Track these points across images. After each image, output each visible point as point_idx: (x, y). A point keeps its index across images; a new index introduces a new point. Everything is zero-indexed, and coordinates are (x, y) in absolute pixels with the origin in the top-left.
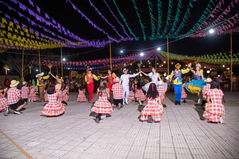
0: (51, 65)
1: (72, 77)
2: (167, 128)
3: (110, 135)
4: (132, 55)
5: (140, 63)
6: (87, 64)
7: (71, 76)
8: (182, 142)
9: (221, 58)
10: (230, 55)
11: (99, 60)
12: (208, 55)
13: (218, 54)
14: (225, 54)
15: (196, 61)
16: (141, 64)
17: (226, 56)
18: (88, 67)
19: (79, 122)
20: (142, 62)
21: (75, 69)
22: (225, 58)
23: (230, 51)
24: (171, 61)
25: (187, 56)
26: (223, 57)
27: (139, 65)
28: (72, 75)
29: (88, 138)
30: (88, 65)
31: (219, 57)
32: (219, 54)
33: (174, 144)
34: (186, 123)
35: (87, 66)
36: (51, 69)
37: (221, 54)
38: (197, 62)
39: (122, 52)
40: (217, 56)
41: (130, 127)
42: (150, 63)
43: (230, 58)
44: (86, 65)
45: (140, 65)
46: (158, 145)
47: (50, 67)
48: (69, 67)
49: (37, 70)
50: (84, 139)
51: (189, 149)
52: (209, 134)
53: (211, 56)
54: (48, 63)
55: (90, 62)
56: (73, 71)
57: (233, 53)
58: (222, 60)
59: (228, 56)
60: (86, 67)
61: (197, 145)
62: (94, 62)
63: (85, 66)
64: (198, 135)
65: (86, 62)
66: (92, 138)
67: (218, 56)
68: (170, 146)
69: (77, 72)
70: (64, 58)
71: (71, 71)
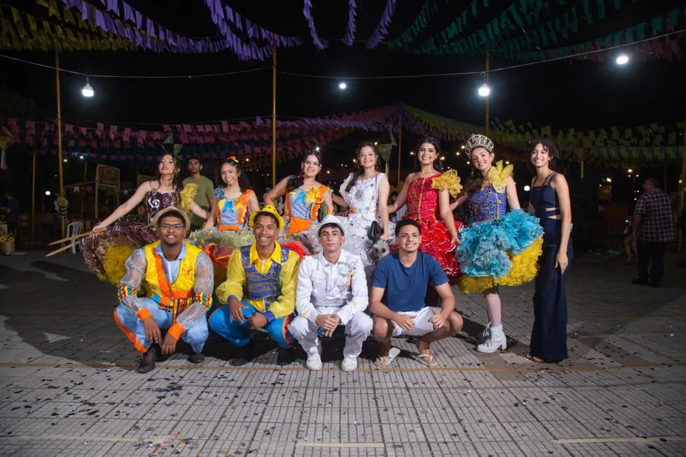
0: (7, 132)
1: (99, 190)
5: (389, 142)
6: (174, 135)
7: (94, 185)
11: (223, 122)
12: (614, 129)
15: (581, 145)
16: (393, 146)
18: (177, 148)
20: (395, 140)
21: (108, 157)
22: (650, 143)
27: (385, 150)
28: (101, 181)
30: (177, 141)
31: (634, 139)
39: (343, 86)
44: (169, 140)
45: (390, 148)
48: (83, 151)
56: (102, 166)
63: (165, 145)
65: (167, 127)
69: (117, 169)
70: (88, 85)
71: (96, 165)
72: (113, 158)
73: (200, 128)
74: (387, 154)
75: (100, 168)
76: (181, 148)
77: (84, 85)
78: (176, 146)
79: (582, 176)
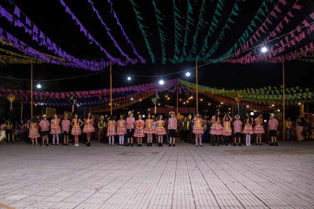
0: (13, 96)
2: (213, 176)
3: (134, 185)
5: (156, 97)
6: (74, 96)
8: (241, 188)
9: (270, 93)
10: (282, 90)
11: (91, 91)
13: (265, 88)
14: (275, 88)
15: (237, 96)
17: (277, 91)
18: (75, 101)
19: (78, 172)
20: (158, 96)
21: (52, 104)
22: (275, 93)
23: (282, 84)
24: (201, 95)
25: (224, 89)
26: (273, 92)
27: (154, 100)
28: (48, 114)
29: (102, 189)
30: (74, 98)
31: (268, 92)
32: (267, 88)
33: (231, 191)
34: (237, 171)
36: (13, 103)
37: (270, 87)
38: (238, 98)
39: (129, 79)
40: (265, 90)
41: (160, 177)
42: (168, 99)
43: (281, 93)
44: (72, 98)
45: (156, 100)
46: (210, 192)
47: (11, 99)
48: (42, 102)
50: (96, 190)
51: (254, 195)
52: (272, 180)
53: (257, 90)
54: (8, 94)
55: (78, 93)
56: (48, 108)
57: (286, 87)
58: (271, 97)
59: (279, 91)
60: (72, 101)
61: (262, 190)
62: (84, 93)
63: (70, 100)
64: (260, 182)
65: (72, 93)
66: (109, 189)
67: (265, 92)
68: (226, 193)
69: (55, 109)
70: (39, 84)
71: (46, 108)
72: (54, 104)
74: (155, 102)
75: (48, 109)
76: (76, 101)
77: (38, 84)
78: (74, 100)
79: (238, 109)
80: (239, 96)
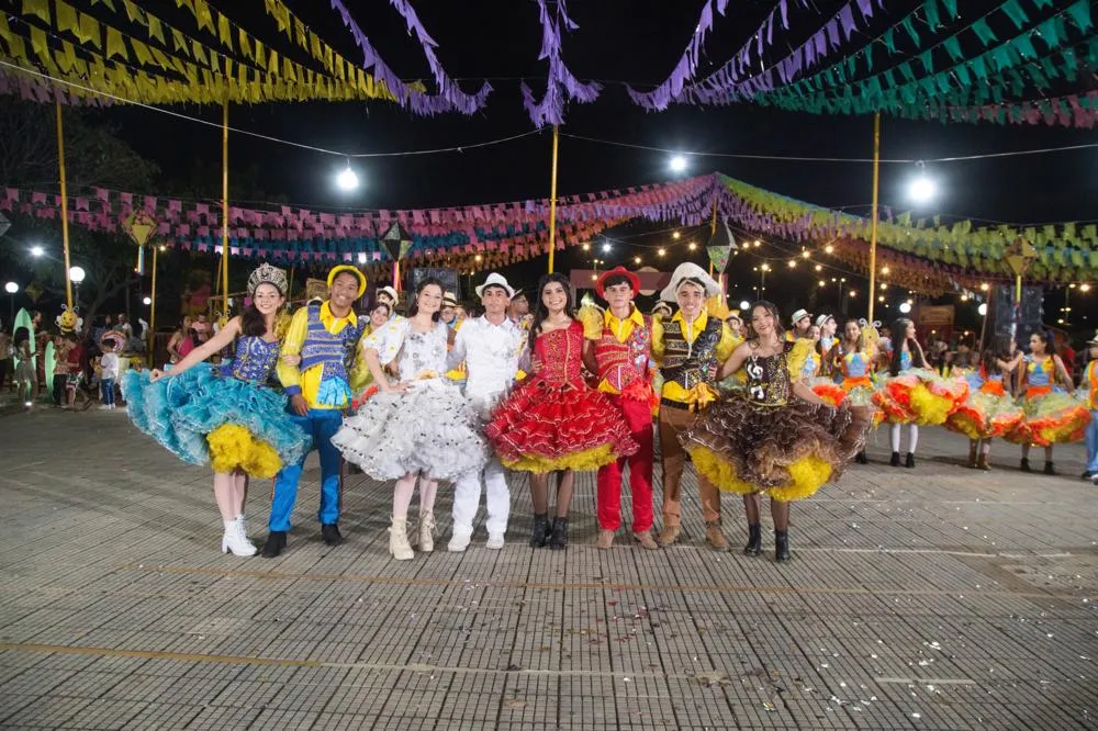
0: (146, 219)
4: (599, 197)
5: (726, 243)
6: (401, 227)
15: (1019, 252)
16: (732, 249)
18: (404, 246)
27: (720, 255)
35: (403, 242)
36: (146, 247)
38: (1026, 258)
39: (678, 164)
44: (393, 235)
45: (728, 252)
47: (140, 232)
49: (37, 251)
55: (418, 216)
63: (386, 241)
70: (349, 169)
73: (435, 216)
74: (723, 261)
76: (409, 247)
79: (1019, 298)
80: (1029, 251)
